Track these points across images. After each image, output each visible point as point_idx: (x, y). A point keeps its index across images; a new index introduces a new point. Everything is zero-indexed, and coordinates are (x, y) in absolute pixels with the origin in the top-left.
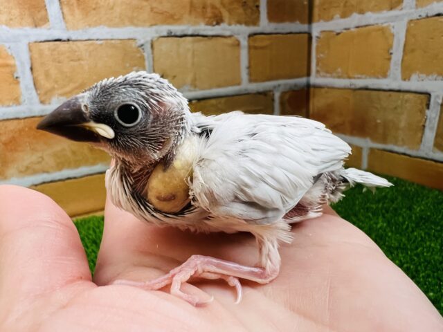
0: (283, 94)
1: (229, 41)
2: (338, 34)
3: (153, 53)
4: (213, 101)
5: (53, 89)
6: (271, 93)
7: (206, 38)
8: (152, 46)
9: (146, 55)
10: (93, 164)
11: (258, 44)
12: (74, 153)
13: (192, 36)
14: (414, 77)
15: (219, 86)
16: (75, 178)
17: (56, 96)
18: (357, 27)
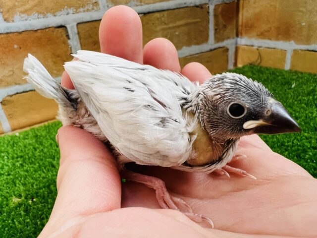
0: (217, 6)
4: (157, 15)
5: (14, 7)
6: (207, 6)
17: (18, 13)
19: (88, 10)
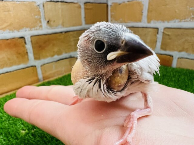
1: (76, 5)
2: (120, 4)
3: (44, 9)
4: (71, 33)
7: (67, 3)
8: (43, 6)
9: (41, 10)
10: (19, 64)
11: (88, 7)
12: (9, 59)
13: (61, 2)
14: (152, 22)
15: (74, 26)
16: (10, 72)
18: (128, 1)
19: (37, 29)
